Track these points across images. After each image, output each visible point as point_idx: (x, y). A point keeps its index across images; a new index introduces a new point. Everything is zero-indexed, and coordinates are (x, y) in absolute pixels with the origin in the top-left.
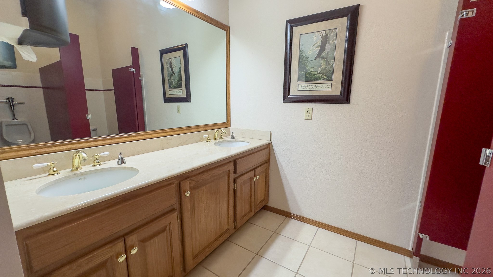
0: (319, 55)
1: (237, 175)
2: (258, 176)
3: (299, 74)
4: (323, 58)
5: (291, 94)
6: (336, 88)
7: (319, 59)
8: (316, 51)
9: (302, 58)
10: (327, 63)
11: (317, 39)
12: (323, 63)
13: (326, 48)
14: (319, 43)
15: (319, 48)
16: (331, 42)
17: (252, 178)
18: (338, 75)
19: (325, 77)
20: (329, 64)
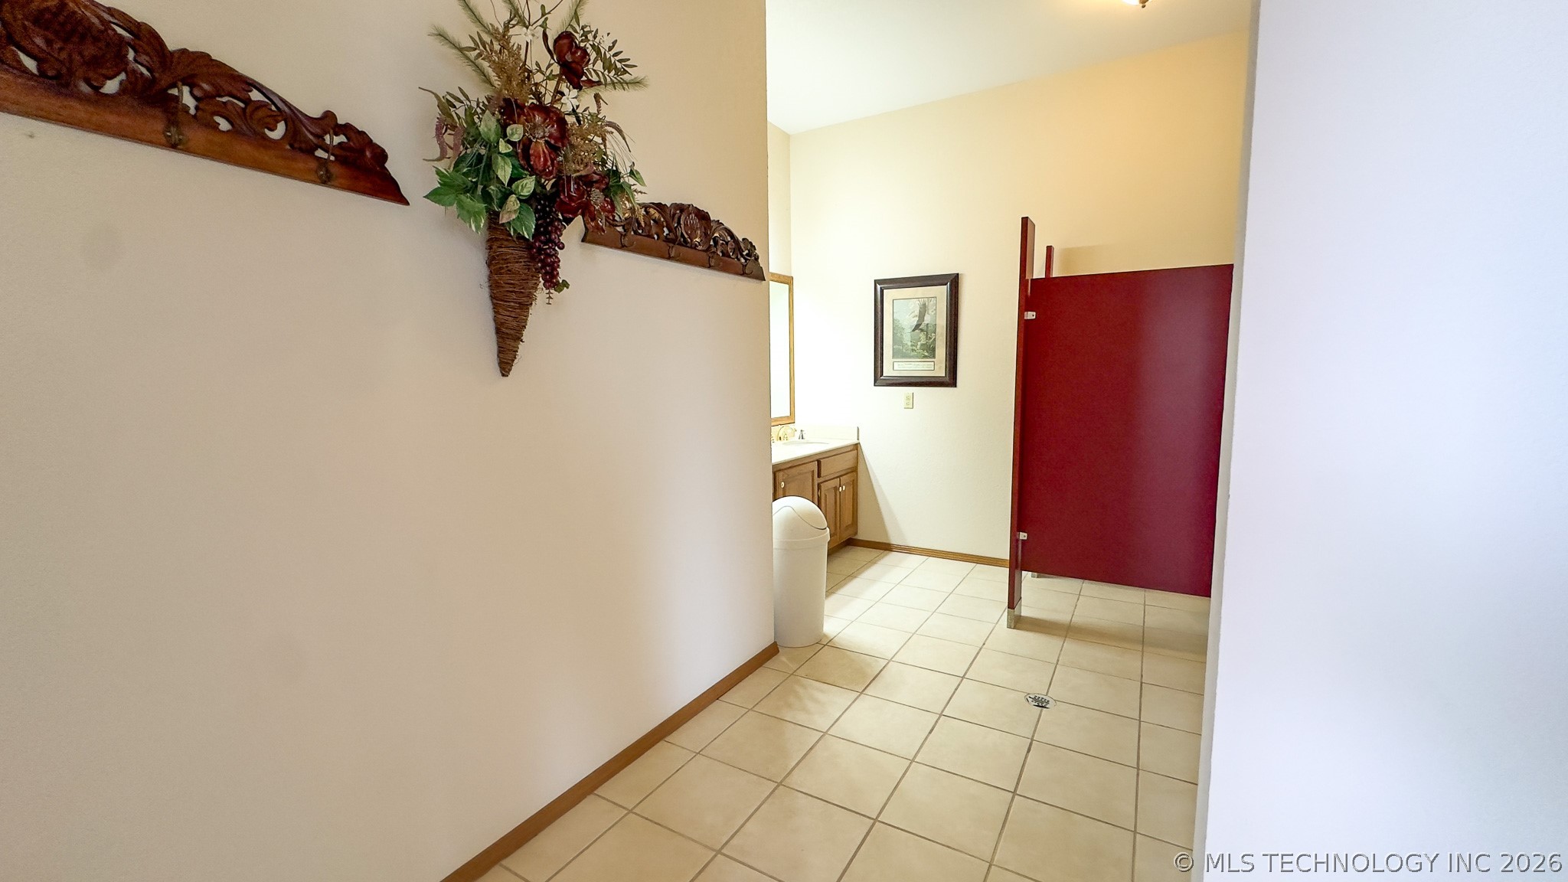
0: (917, 327)
1: (821, 480)
2: (844, 487)
3: (893, 349)
4: (922, 330)
5: (884, 375)
6: (940, 368)
7: (917, 331)
8: (914, 322)
9: (896, 328)
10: (928, 338)
11: (914, 307)
12: (922, 336)
13: (925, 318)
14: (917, 312)
15: (917, 319)
16: (930, 312)
17: (836, 489)
18: (941, 352)
19: (926, 354)
20: (930, 338)
